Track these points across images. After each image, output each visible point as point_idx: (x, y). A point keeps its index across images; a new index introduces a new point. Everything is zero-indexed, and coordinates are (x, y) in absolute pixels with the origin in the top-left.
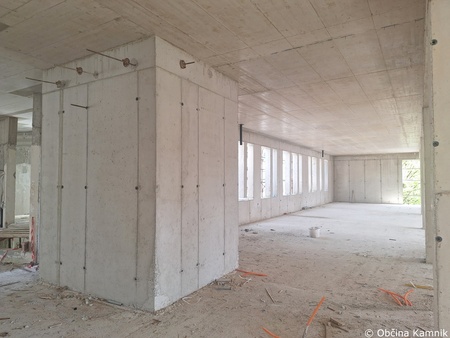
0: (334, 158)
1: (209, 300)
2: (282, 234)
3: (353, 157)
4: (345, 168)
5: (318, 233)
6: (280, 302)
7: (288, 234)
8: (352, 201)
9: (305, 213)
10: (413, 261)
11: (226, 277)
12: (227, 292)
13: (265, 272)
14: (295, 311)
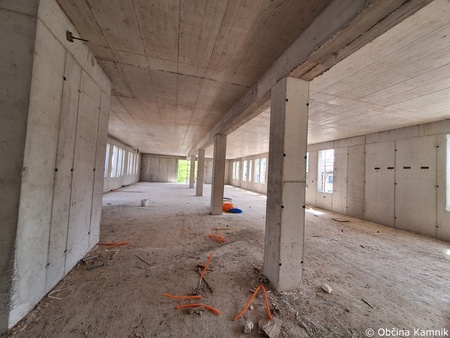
0: (143, 155)
1: (85, 284)
2: (119, 206)
3: (153, 155)
4: (149, 162)
5: (147, 203)
6: (155, 264)
7: (124, 206)
8: (151, 181)
9: (125, 189)
10: (206, 214)
11: (91, 253)
12: (101, 270)
13: (125, 240)
14: (171, 267)
